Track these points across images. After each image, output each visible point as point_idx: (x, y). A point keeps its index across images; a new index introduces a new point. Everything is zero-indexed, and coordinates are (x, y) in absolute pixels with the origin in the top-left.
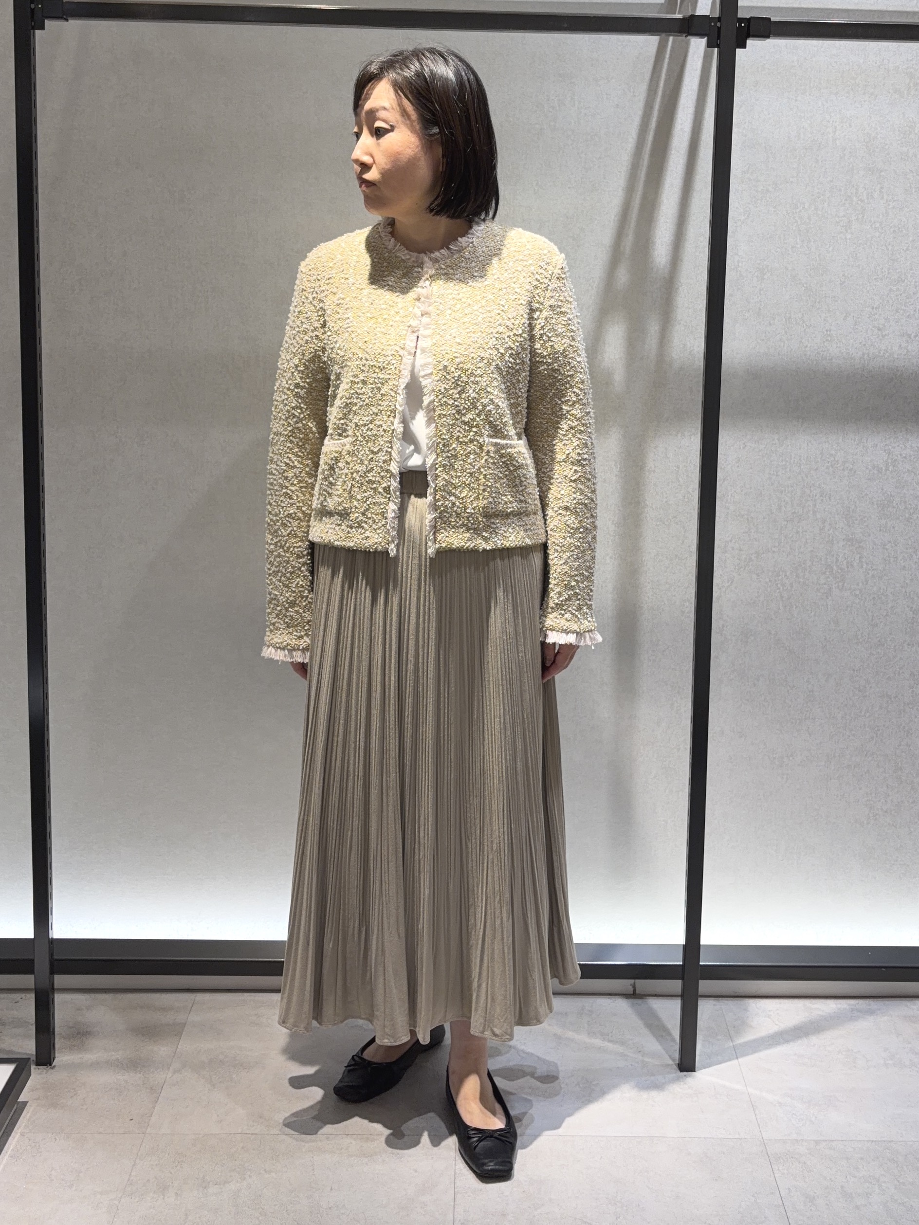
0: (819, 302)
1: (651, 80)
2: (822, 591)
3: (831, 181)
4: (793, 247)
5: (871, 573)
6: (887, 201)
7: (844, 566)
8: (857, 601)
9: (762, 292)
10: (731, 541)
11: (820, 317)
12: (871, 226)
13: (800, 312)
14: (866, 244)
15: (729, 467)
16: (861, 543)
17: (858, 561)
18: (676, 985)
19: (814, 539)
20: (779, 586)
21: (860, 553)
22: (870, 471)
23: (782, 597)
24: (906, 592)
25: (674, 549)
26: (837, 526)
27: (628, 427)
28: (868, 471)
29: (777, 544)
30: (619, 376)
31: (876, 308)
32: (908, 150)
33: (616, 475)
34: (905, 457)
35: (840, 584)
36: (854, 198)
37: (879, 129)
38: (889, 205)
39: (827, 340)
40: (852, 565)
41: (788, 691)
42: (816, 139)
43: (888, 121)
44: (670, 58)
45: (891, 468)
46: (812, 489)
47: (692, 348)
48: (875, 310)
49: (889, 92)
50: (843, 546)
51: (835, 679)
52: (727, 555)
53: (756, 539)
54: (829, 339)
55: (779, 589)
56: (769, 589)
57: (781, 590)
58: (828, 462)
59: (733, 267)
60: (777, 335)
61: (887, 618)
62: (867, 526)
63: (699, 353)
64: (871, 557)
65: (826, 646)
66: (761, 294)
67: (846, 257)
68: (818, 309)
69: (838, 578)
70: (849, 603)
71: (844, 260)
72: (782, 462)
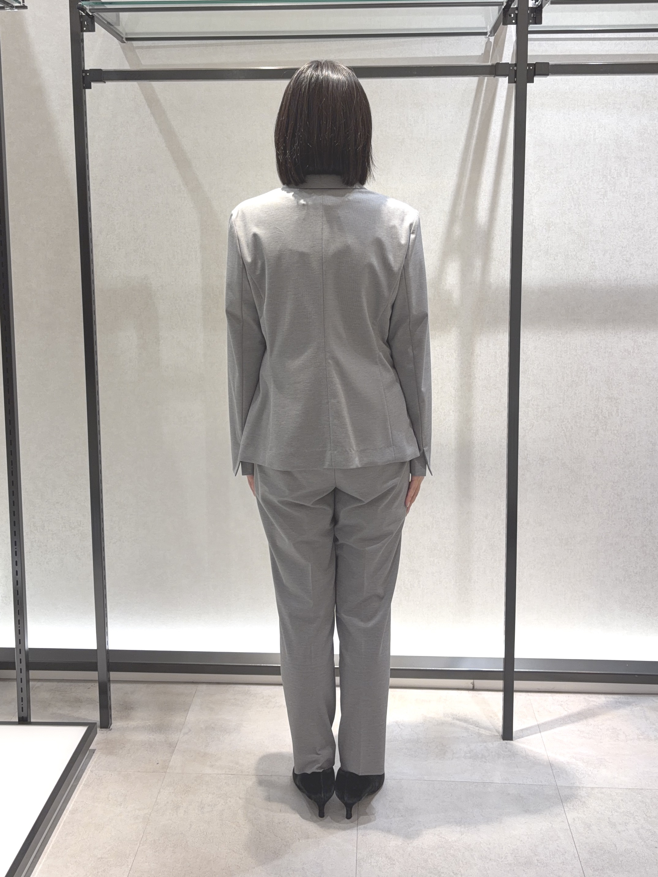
0: (587, 244)
2: (592, 431)
3: (593, 166)
5: (624, 419)
6: (630, 177)
7: (607, 415)
8: (615, 437)
9: (549, 239)
10: (531, 400)
11: (588, 254)
12: (620, 194)
13: (575, 251)
14: (617, 206)
15: (529, 352)
16: (617, 399)
17: (615, 412)
19: (586, 398)
20: (564, 428)
21: (617, 407)
22: (623, 353)
23: (566, 436)
24: (647, 431)
25: (494, 405)
26: (601, 390)
27: (463, 328)
28: (621, 353)
29: (562, 402)
30: (456, 295)
31: (625, 247)
32: (643, 144)
33: (456, 359)
34: (646, 344)
35: (604, 427)
36: (609, 177)
37: (624, 131)
38: (631, 180)
39: (593, 269)
40: (612, 415)
41: (571, 496)
42: (582, 138)
43: (629, 126)
44: (486, 90)
45: (636, 351)
46: (584, 365)
47: (503, 276)
48: (624, 249)
49: (630, 107)
50: (605, 402)
51: (602, 488)
52: (529, 409)
53: (548, 398)
54: (594, 268)
55: (564, 430)
56: (557, 431)
57: (565, 431)
58: (595, 348)
59: (529, 223)
60: (559, 266)
61: (636, 448)
62: (621, 389)
63: (508, 279)
64: (624, 409)
65: (595, 467)
66: (548, 240)
67: (604, 214)
68: (587, 248)
69: (603, 423)
70: (610, 439)
71: (603, 216)
72: (564, 348)
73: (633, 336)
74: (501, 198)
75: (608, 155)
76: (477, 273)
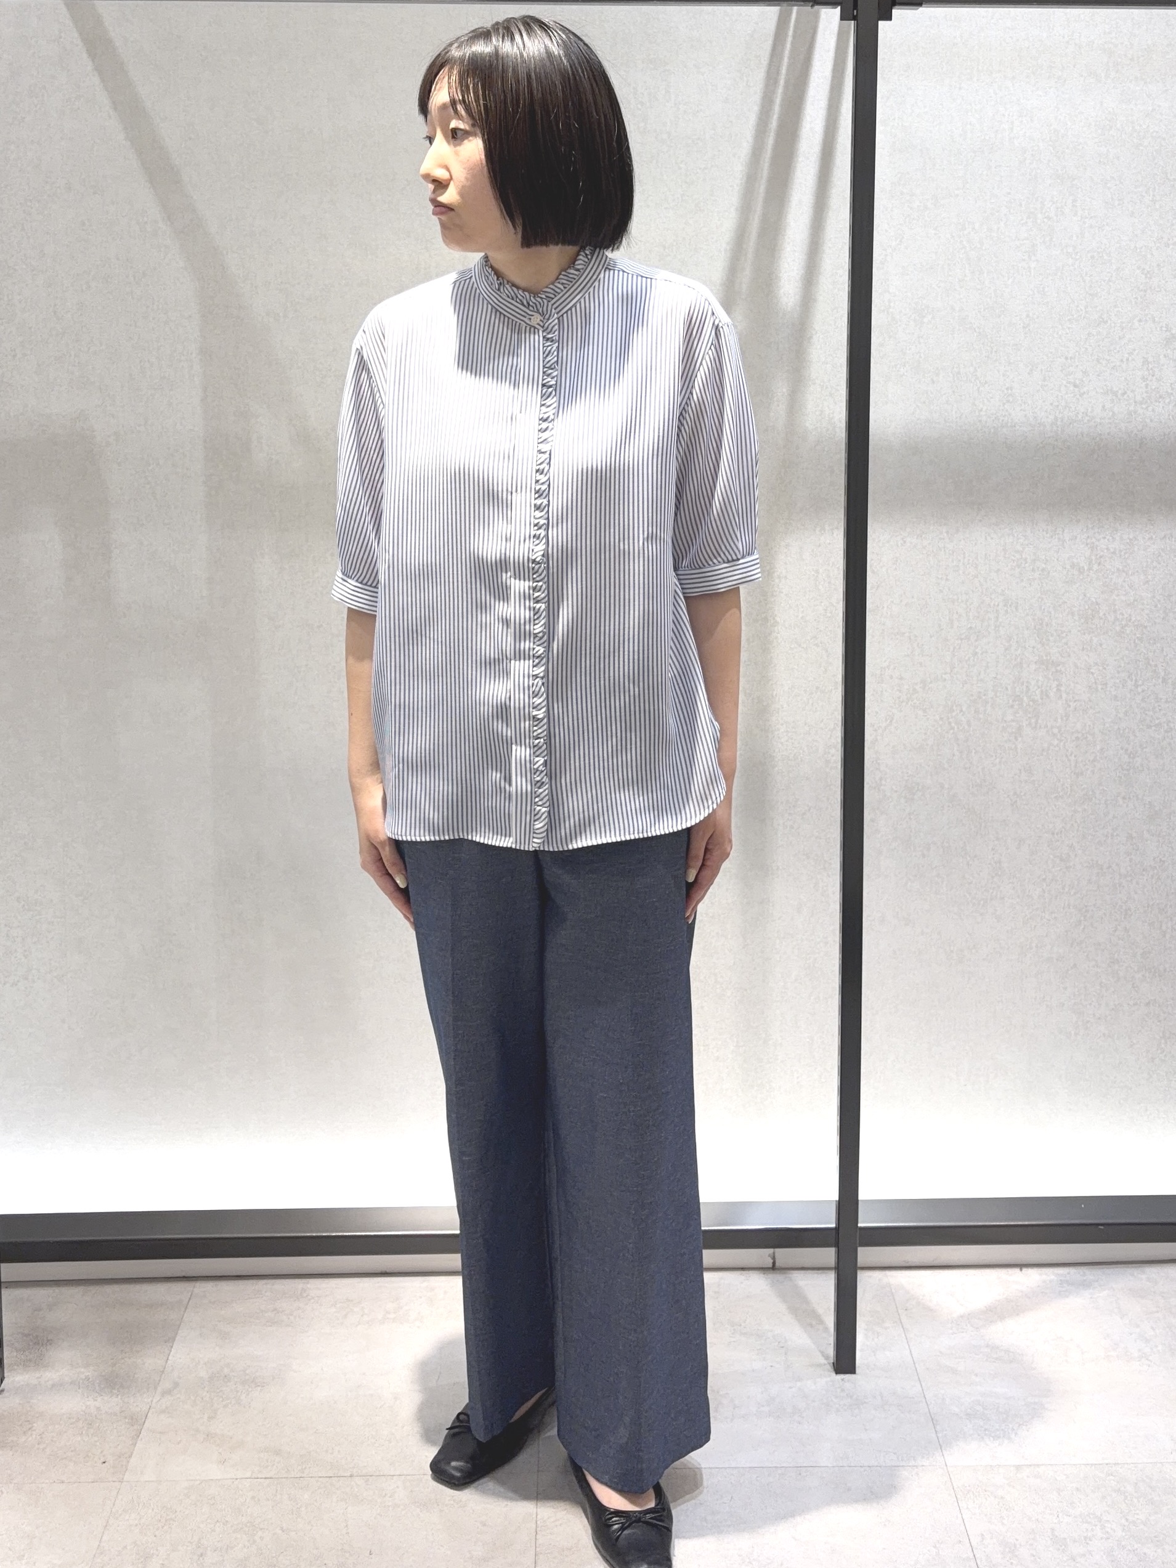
0: (996, 352)
1: (770, 65)
2: (1009, 730)
3: (1009, 193)
4: (960, 281)
5: (1073, 705)
6: (1082, 218)
7: (1038, 697)
8: (1056, 742)
9: (922, 341)
10: (888, 667)
11: (999, 371)
12: (1062, 250)
14: (1056, 275)
15: (884, 570)
16: (1058, 665)
17: (1055, 690)
18: (828, 1255)
19: (997, 662)
20: (953, 725)
21: (1057, 680)
22: (1068, 571)
23: (956, 739)
24: (1119, 728)
25: (815, 679)
26: (1027, 646)
28: (1065, 572)
29: (948, 670)
31: (1071, 358)
32: (1108, 150)
34: (1114, 553)
35: (1033, 721)
36: (1039, 216)
37: (1070, 124)
38: (1084, 223)
39: (1008, 401)
40: (1047, 696)
41: (968, 863)
42: (987, 138)
43: (1081, 113)
44: (794, 37)
45: (1095, 567)
46: (993, 597)
47: (831, 416)
48: (1069, 361)
49: (1082, 76)
50: (1035, 670)
51: (1029, 845)
52: (883, 685)
53: (921, 664)
54: (1011, 399)
55: (953, 728)
56: (939, 729)
57: (956, 730)
58: (1014, 561)
59: (882, 308)
60: (942, 395)
61: (1096, 763)
62: (1066, 644)
63: (840, 422)
64: (1072, 685)
65: (1016, 801)
67: (1031, 293)
69: (1030, 713)
70: (1046, 745)
71: (1029, 296)
72: (953, 561)
73: (1088, 537)
74: (825, 256)
75: (1039, 171)
76: (779, 409)
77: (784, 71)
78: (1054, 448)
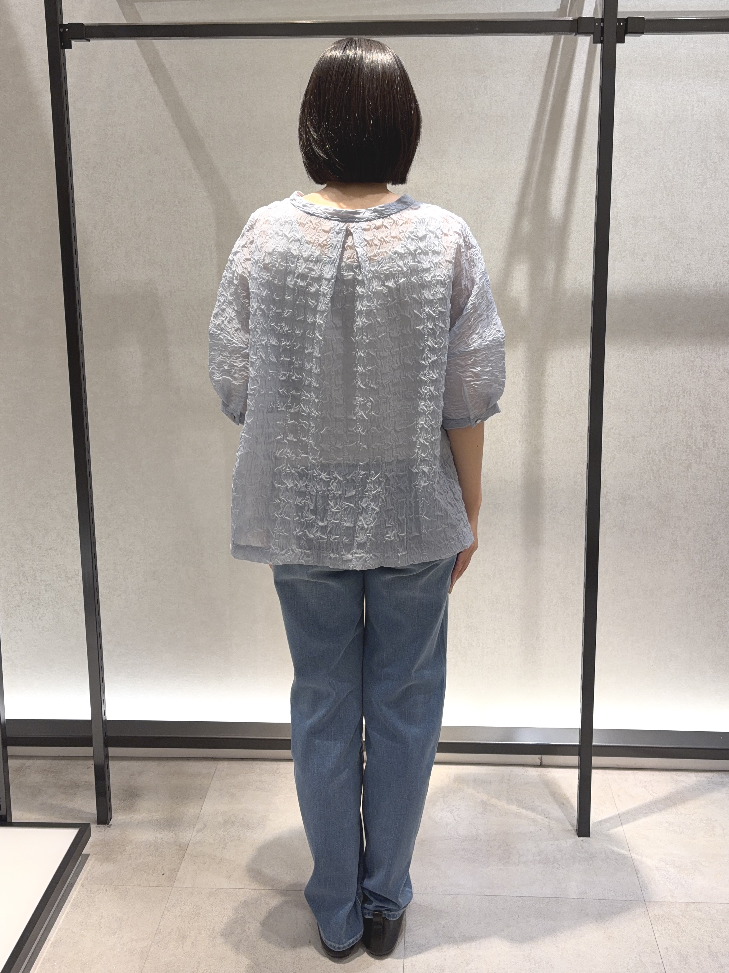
0: (681, 243)
1: (547, 72)
2: (684, 465)
3: (690, 148)
4: (660, 200)
5: (722, 451)
7: (701, 446)
8: (711, 472)
11: (683, 254)
12: (722, 182)
13: (666, 251)
14: (718, 196)
15: (611, 371)
16: (714, 428)
17: (712, 442)
19: (678, 426)
20: (650, 462)
21: (713, 436)
23: (652, 470)
25: (569, 434)
26: (696, 416)
27: (532, 343)
28: (719, 373)
29: (649, 430)
30: (524, 303)
33: (523, 380)
35: (698, 460)
36: (709, 161)
40: (707, 446)
41: (657, 541)
42: (678, 115)
46: (676, 388)
47: (581, 281)
50: (700, 431)
51: (694, 531)
52: (609, 438)
53: (632, 427)
54: (689, 271)
55: (650, 464)
56: (642, 464)
57: (652, 465)
58: (689, 366)
60: (648, 269)
62: (719, 415)
65: (687, 506)
66: (635, 237)
67: (702, 207)
68: (681, 248)
69: (696, 455)
70: (705, 474)
71: (701, 209)
72: (652, 366)
75: (709, 134)
77: (555, 75)
78: (715, 300)
